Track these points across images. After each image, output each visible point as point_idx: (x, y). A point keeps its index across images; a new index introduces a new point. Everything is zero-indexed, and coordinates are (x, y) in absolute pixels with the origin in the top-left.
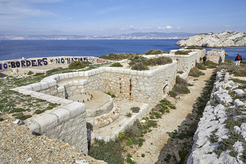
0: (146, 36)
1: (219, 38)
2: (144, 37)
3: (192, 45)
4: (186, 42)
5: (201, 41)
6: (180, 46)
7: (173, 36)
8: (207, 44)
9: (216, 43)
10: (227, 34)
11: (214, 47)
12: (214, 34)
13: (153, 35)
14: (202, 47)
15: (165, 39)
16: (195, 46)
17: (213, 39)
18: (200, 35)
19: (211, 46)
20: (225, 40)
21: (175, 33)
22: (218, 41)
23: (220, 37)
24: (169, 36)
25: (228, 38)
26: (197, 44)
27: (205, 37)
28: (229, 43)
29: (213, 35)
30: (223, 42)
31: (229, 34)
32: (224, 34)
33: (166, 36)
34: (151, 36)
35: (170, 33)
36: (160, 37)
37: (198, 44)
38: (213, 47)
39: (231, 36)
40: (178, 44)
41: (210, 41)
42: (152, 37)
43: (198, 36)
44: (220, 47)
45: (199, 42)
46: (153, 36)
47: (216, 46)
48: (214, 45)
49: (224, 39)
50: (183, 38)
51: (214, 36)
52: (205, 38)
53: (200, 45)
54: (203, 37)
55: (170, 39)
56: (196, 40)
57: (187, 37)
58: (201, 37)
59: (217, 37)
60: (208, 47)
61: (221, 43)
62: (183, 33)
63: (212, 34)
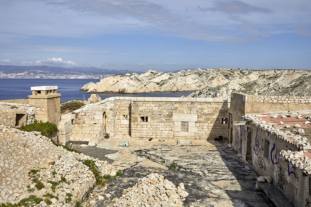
0: (26, 72)
1: (140, 81)
2: (21, 74)
3: (105, 91)
4: (96, 85)
5: (116, 85)
6: (88, 92)
7: (77, 74)
8: (124, 89)
9: (136, 87)
10: (151, 75)
11: (134, 93)
12: (134, 75)
13: (40, 71)
14: (118, 93)
15: (64, 78)
16: (109, 91)
17: (132, 82)
18: (114, 76)
19: (130, 92)
20: (147, 84)
21: (80, 68)
22: (138, 84)
23: (141, 79)
24: (70, 74)
25: (151, 81)
26: (112, 89)
27: (121, 79)
28: (153, 87)
29: (132, 77)
30: (145, 86)
31: (152, 74)
32: (147, 75)
33: (65, 74)
34: (36, 74)
35: (71, 69)
36: (55, 75)
37: (114, 89)
38: (132, 93)
39: (155, 78)
40: (86, 89)
41: (127, 84)
42: (39, 74)
43: (112, 78)
44: (142, 93)
45: (113, 86)
46: (41, 73)
47: (136, 92)
48: (134, 91)
49: (146, 82)
50: (95, 77)
51: (134, 78)
52: (122, 81)
53: (116, 91)
54: (119, 80)
55: (72, 78)
56: (109, 84)
57: (102, 76)
58: (117, 80)
59: (138, 79)
60: (127, 93)
61: (142, 88)
62: (95, 68)
63: (131, 75)
